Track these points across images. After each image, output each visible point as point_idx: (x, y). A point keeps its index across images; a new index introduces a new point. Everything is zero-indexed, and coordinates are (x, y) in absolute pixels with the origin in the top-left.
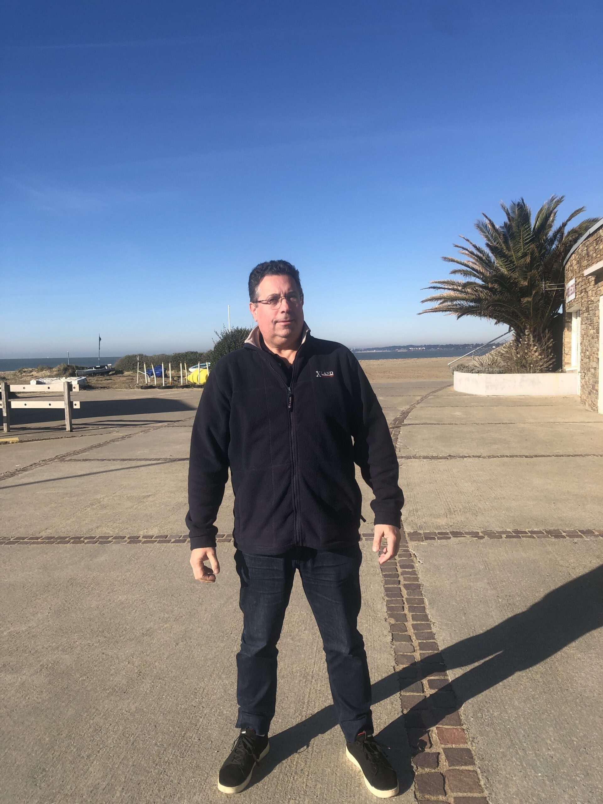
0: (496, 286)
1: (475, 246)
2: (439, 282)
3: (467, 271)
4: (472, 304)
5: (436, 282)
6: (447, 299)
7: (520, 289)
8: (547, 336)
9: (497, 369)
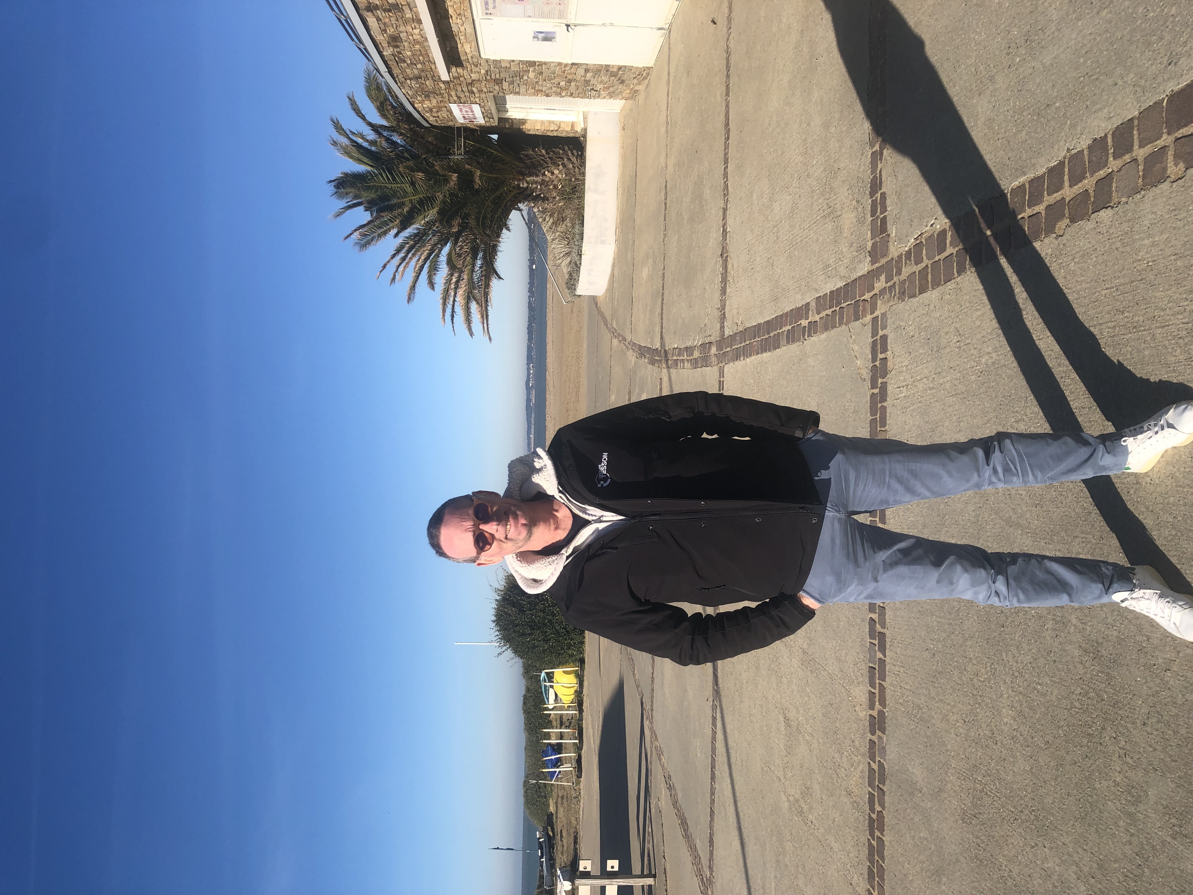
0: (454, 224)
1: (394, 256)
2: (444, 311)
3: (430, 265)
4: (479, 260)
5: (444, 315)
6: (469, 297)
7: (460, 189)
8: (531, 152)
9: (577, 227)
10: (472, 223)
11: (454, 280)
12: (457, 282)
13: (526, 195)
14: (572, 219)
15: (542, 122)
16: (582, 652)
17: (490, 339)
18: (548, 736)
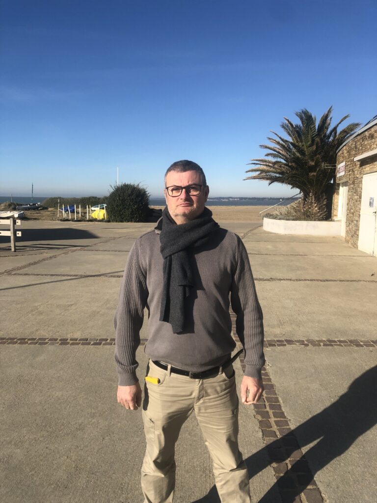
0: (293, 164)
1: (280, 138)
2: (257, 160)
3: (275, 154)
4: (278, 175)
6: (262, 171)
7: (309, 167)
8: (324, 197)
9: (292, 218)
10: (294, 172)
11: (270, 164)
12: (269, 166)
13: (306, 195)
14: (295, 215)
15: (337, 202)
16: (113, 221)
17: (245, 180)
18: (78, 207)
